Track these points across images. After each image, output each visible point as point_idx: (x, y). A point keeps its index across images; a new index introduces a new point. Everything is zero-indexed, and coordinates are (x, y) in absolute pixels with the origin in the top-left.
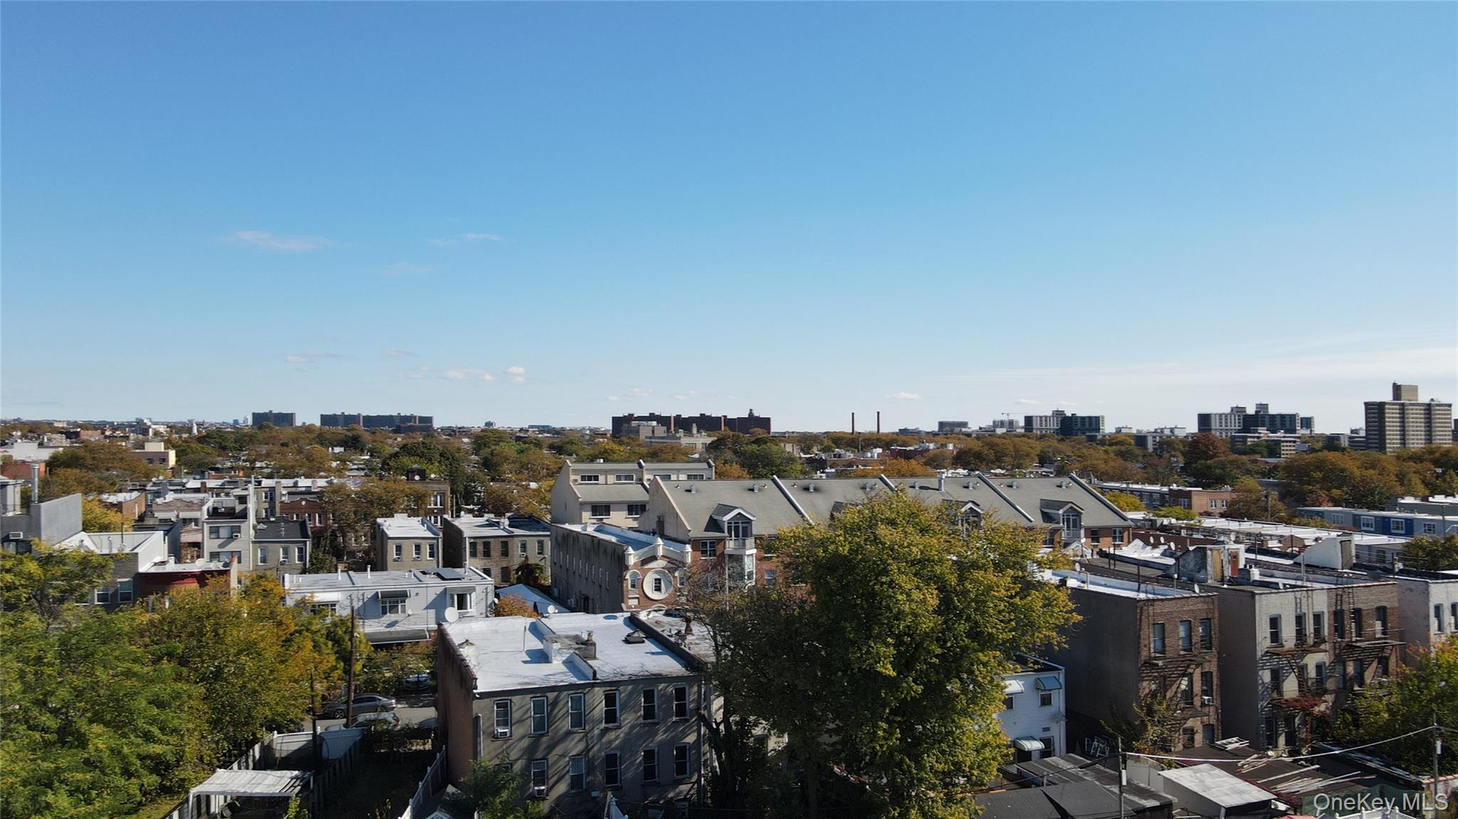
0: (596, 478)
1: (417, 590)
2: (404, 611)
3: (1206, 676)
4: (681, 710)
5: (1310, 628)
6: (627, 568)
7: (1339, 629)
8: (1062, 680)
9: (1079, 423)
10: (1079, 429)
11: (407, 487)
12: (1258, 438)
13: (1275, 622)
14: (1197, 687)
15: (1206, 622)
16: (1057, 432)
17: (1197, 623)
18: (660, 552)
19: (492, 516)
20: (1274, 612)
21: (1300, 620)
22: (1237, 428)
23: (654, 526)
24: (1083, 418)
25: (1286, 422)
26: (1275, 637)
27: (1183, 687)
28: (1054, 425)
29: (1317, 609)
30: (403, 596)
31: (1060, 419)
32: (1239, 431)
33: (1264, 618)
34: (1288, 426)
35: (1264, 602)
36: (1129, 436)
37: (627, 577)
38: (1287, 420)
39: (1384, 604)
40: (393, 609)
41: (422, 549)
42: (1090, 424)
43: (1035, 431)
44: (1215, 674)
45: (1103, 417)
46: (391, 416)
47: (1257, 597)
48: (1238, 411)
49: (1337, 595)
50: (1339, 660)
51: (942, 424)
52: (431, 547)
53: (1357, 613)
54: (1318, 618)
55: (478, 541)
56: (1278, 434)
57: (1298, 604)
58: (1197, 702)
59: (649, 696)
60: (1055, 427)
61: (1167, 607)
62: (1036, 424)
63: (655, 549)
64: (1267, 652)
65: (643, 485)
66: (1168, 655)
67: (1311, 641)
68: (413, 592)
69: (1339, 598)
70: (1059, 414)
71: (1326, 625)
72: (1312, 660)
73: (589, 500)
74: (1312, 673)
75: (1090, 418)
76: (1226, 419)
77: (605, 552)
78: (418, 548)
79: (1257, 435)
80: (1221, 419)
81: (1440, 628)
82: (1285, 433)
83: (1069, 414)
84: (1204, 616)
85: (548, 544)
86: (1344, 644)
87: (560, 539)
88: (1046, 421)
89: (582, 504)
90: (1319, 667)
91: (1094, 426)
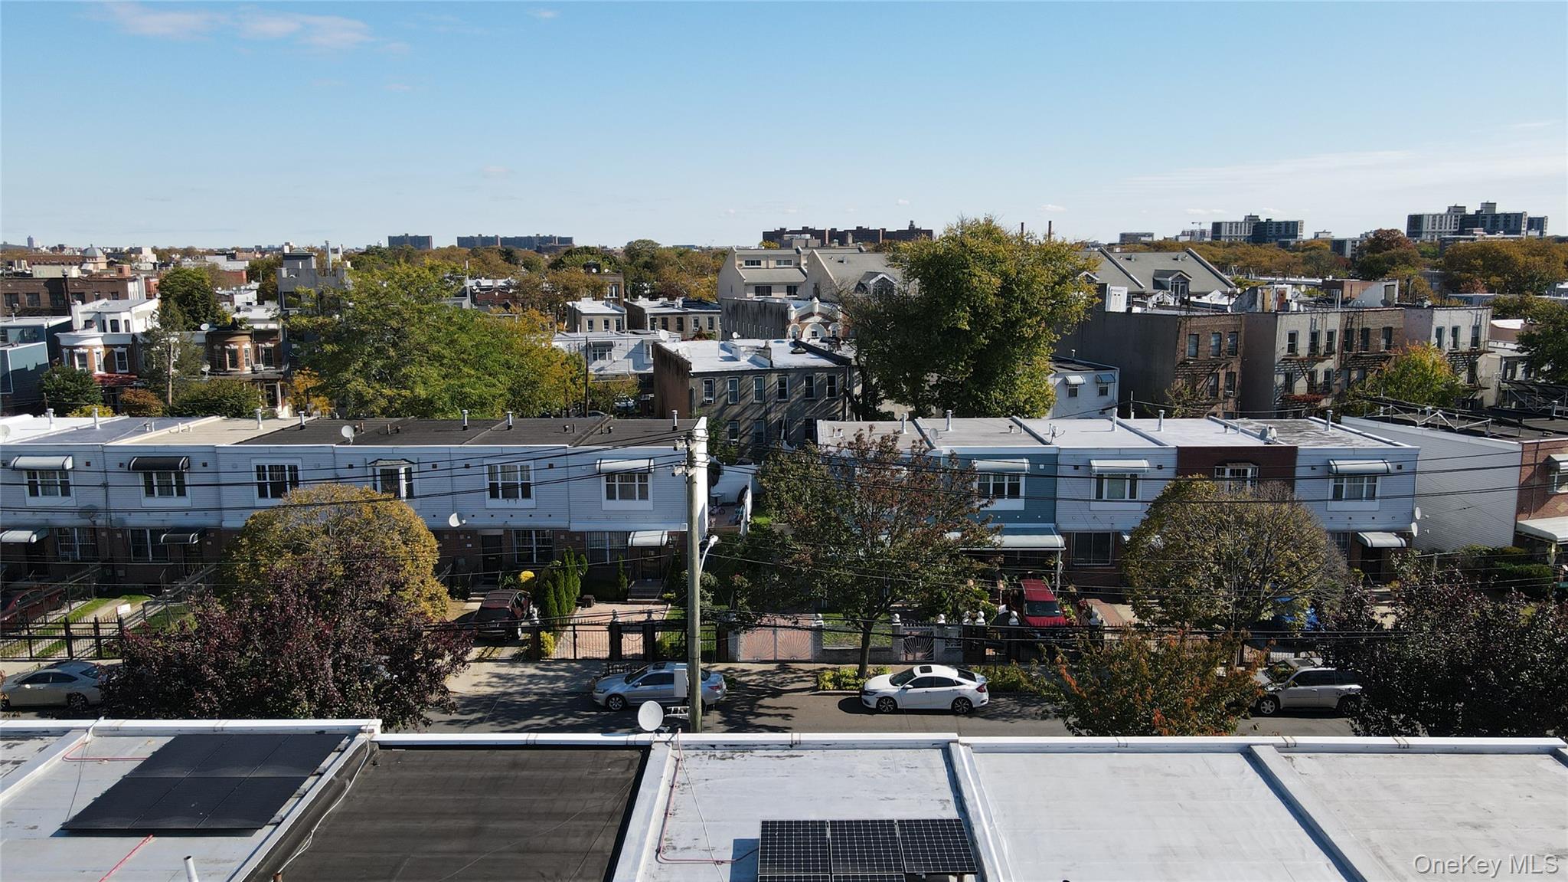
0: (759, 263)
1: (621, 342)
2: (610, 358)
3: (1230, 376)
4: (832, 392)
5: (1323, 341)
6: (789, 322)
7: (1347, 344)
8: (1117, 377)
9: (1274, 230)
10: (1274, 236)
11: (588, 278)
12: (1473, 239)
13: (1293, 337)
14: (1222, 384)
15: (1234, 334)
16: (1249, 240)
17: (1227, 335)
18: (817, 309)
19: (666, 299)
20: (1293, 329)
21: (1314, 336)
22: (1452, 230)
23: (811, 292)
24: (1279, 224)
25: (1512, 222)
26: (1292, 348)
27: (1212, 384)
28: (1246, 232)
29: (1330, 327)
30: (609, 346)
31: (1252, 225)
32: (1455, 233)
33: (1283, 333)
34: (1512, 226)
35: (1285, 321)
36: (1326, 242)
37: (790, 329)
38: (1512, 220)
39: (1390, 325)
40: (602, 356)
41: (610, 324)
42: (1287, 230)
43: (1223, 239)
44: (1237, 374)
45: (1302, 222)
46: (530, 238)
47: (1279, 317)
48: (1456, 211)
49: (1348, 318)
50: (1345, 368)
51: (1123, 236)
52: (618, 322)
53: (1366, 332)
54: (1331, 335)
55: (657, 317)
56: (1497, 235)
57: (1313, 323)
58: (1221, 394)
59: (810, 380)
60: (1247, 234)
61: (1202, 323)
62: (1225, 232)
63: (812, 307)
64: (1283, 360)
65: (800, 269)
66: (1200, 358)
67: (1322, 351)
68: (618, 342)
69: (1350, 320)
70: (1252, 220)
71: (1337, 340)
72: (1321, 368)
73: (753, 281)
74: (1320, 379)
75: (1287, 223)
76: (1441, 221)
77: (771, 311)
78: (607, 323)
79: (1471, 236)
80: (1434, 221)
81: (1439, 345)
82: (1505, 233)
83: (1263, 219)
84: (1233, 330)
85: (717, 318)
86: (1351, 356)
87: (730, 309)
88: (1236, 227)
89: (747, 285)
90: (1327, 373)
91: (1291, 232)
